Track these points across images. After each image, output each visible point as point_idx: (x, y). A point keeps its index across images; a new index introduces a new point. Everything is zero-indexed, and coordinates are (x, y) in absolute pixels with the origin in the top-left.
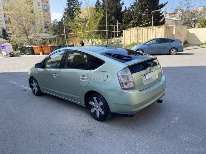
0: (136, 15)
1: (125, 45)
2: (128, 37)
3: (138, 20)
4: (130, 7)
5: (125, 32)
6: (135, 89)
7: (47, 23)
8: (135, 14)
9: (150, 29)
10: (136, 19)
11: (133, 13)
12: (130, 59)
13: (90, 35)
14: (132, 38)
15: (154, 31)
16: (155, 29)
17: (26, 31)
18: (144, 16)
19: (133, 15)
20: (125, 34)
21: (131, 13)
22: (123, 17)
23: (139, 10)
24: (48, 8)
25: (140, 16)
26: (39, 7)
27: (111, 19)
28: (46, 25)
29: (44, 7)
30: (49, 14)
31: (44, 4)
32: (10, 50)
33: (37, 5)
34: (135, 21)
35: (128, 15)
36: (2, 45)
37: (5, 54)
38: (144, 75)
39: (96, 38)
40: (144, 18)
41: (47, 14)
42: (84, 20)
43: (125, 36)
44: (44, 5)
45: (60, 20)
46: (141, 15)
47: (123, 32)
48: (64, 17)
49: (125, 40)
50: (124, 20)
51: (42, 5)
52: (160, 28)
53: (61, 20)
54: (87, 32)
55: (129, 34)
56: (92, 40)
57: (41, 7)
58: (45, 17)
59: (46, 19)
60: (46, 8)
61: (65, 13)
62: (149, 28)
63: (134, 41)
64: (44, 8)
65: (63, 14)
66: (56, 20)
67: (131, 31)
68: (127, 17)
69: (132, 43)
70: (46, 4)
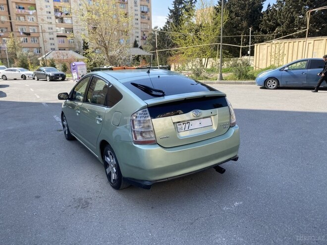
0: (284, 17)
1: (257, 68)
2: (263, 56)
3: (288, 27)
4: (276, 4)
5: (257, 47)
6: (155, 144)
7: (145, 33)
8: (283, 15)
9: (302, 42)
10: (284, 24)
11: (279, 14)
12: (161, 94)
13: (203, 51)
14: (269, 58)
15: (311, 46)
16: (312, 42)
17: (105, 44)
18: (300, 18)
19: (280, 18)
20: (258, 51)
21: (276, 15)
22: (261, 21)
23: (291, 8)
24: (149, 10)
25: (292, 20)
26: (136, 8)
27: (240, 25)
28: (144, 35)
29: (143, 8)
30: (149, 19)
31: (143, 3)
32: (82, 72)
33: (133, 4)
34: (283, 27)
35: (270, 17)
36: (74, 64)
37: (77, 77)
38: (182, 123)
39: (213, 56)
40: (299, 22)
41: (147, 18)
42: (196, 27)
43: (258, 54)
44: (143, 6)
45: (162, 28)
46: (293, 17)
47: (255, 47)
48: (168, 22)
49: (257, 61)
50: (262, 27)
51: (141, 5)
52: (323, 41)
53: (164, 28)
54: (198, 46)
55: (265, 52)
56: (207, 59)
57: (138, 8)
58: (144, 23)
59: (144, 26)
60: (145, 10)
61: (171, 17)
62: (302, 40)
63: (273, 63)
64: (142, 10)
65: (168, 18)
66: (157, 27)
67: (269, 45)
68: (267, 22)
69: (269, 65)
70: (146, 3)
